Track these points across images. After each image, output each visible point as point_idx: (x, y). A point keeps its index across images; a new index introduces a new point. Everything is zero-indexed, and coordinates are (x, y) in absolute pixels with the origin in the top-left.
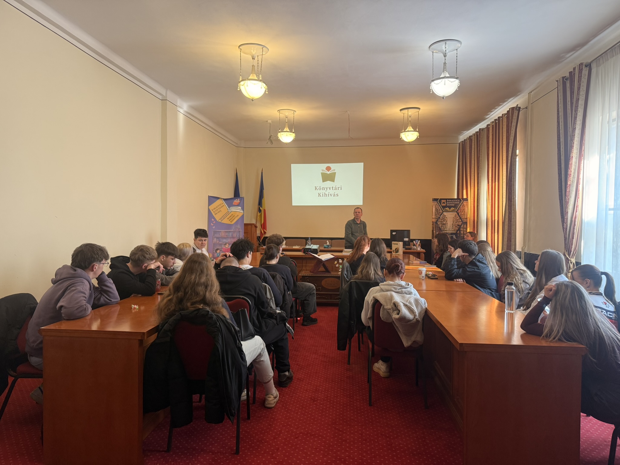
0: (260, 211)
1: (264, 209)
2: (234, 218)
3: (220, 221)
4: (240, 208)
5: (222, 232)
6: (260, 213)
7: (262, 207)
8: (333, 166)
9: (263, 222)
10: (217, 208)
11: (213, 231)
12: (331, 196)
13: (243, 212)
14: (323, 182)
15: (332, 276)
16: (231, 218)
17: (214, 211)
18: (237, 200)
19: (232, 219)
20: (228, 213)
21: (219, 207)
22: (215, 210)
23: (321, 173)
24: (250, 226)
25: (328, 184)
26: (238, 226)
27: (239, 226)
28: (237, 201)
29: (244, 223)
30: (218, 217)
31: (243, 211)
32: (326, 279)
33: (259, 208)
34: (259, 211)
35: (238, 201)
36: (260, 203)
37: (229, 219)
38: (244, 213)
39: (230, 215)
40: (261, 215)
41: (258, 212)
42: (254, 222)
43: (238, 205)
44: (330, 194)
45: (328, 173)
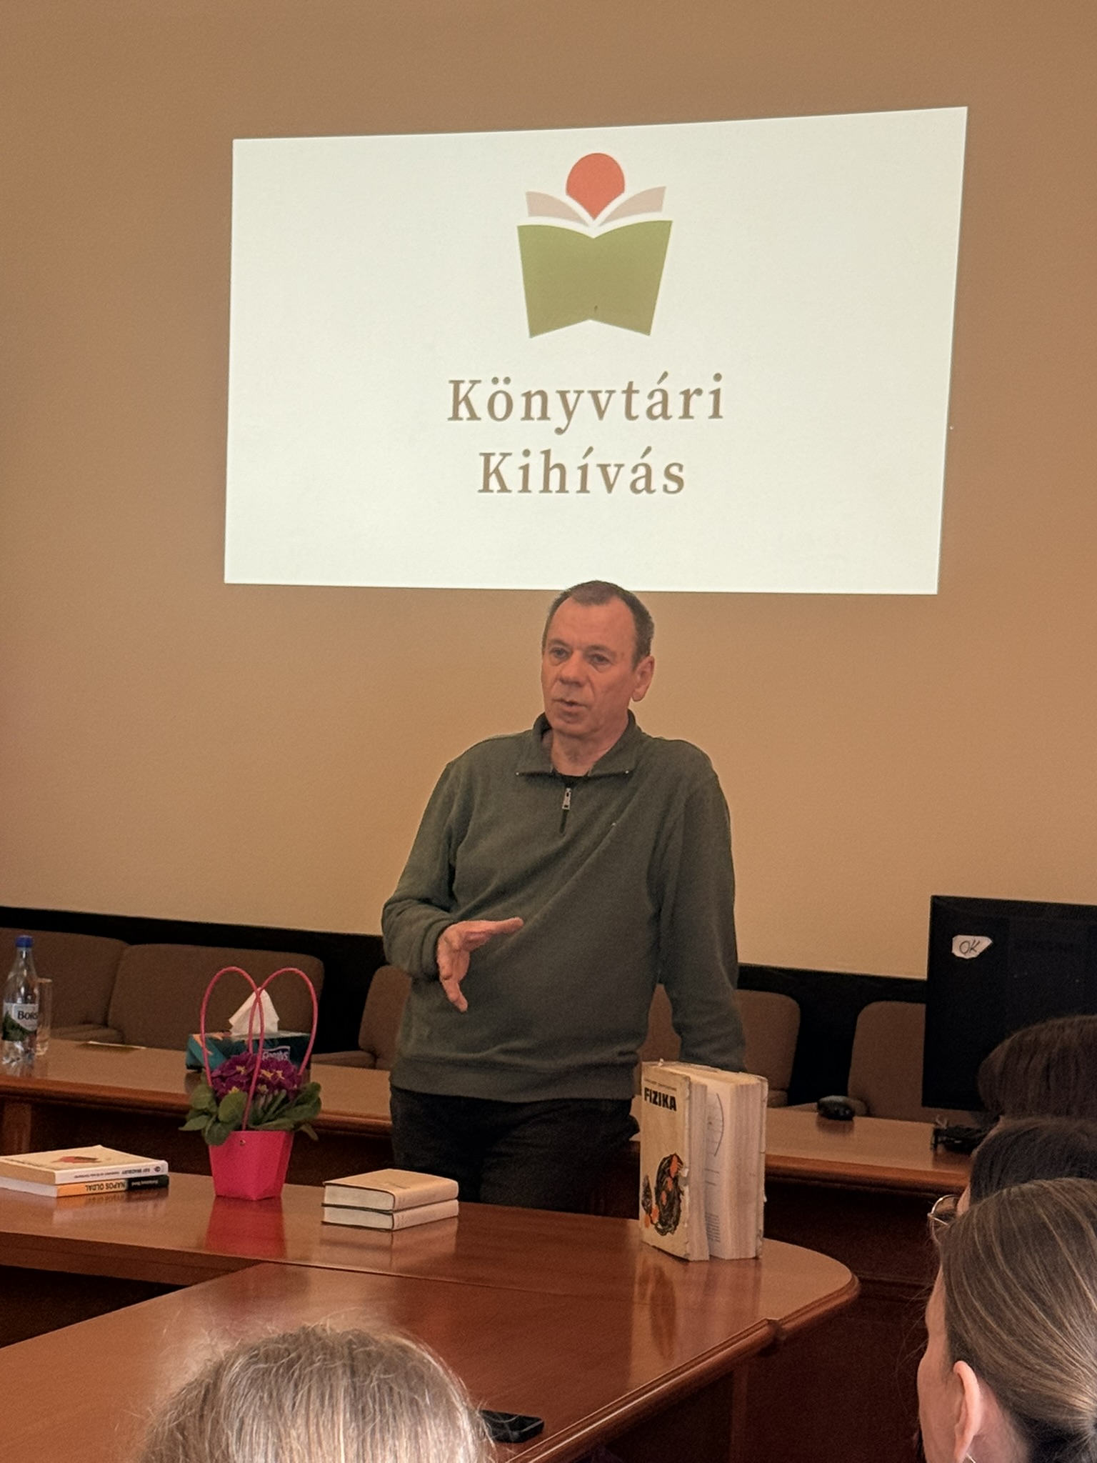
44: (604, 468)
45: (594, 228)
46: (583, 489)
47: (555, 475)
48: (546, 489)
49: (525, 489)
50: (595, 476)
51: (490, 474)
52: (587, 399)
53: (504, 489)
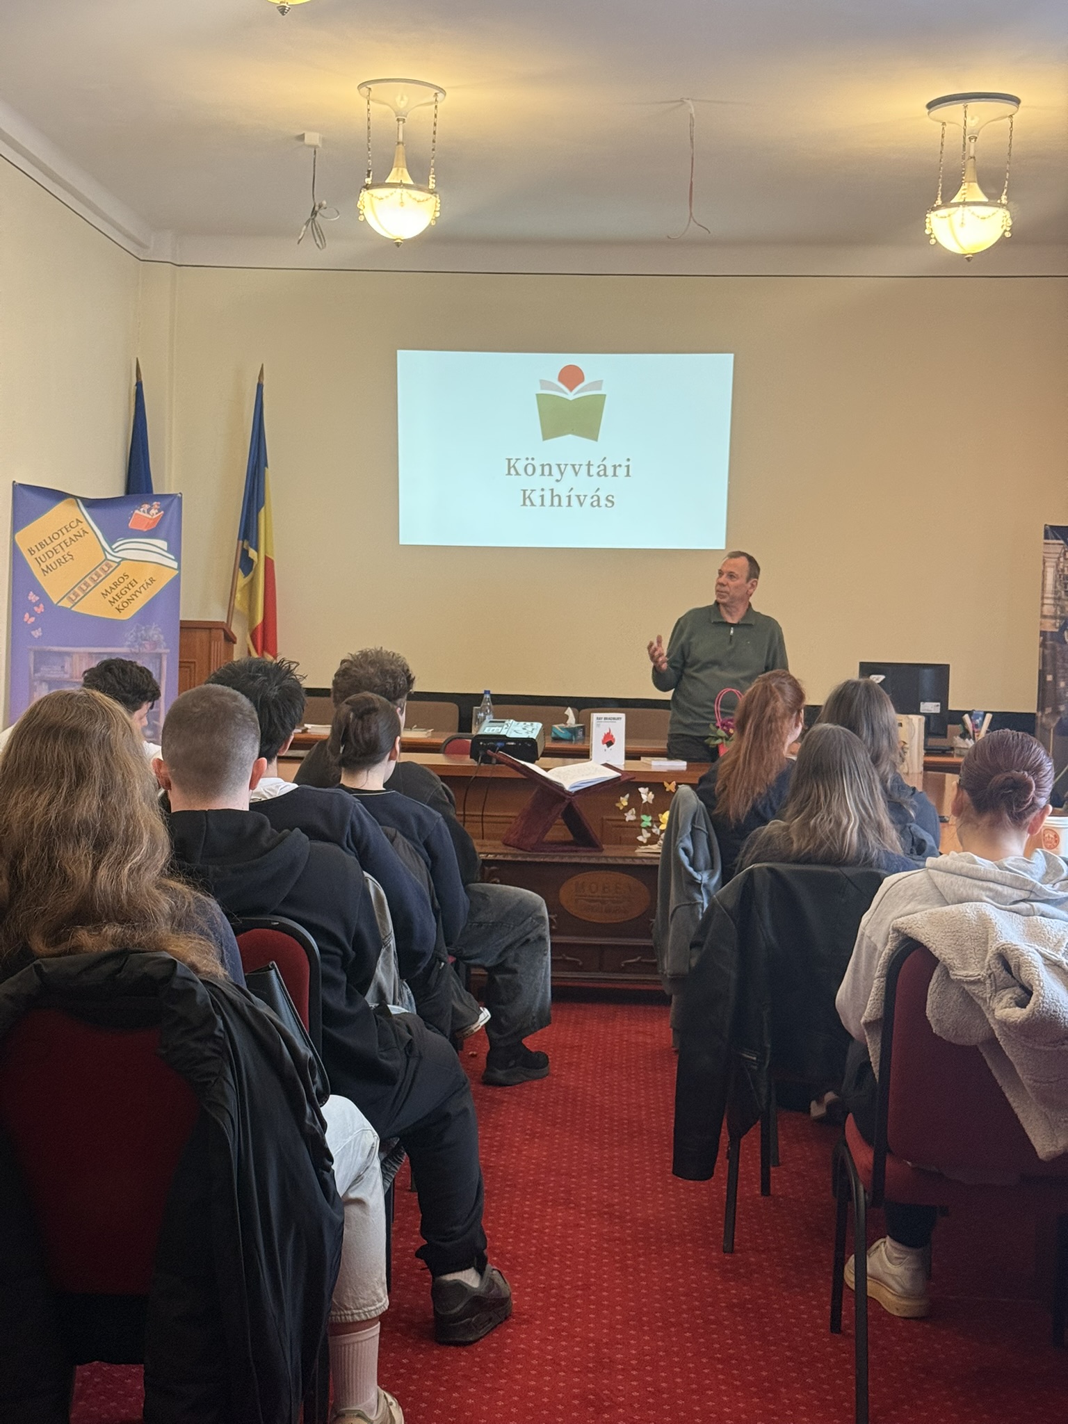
0: (246, 564)
1: (266, 558)
2: (133, 590)
3: (66, 604)
4: (163, 544)
5: (76, 657)
6: (246, 574)
7: (257, 549)
8: (592, 364)
9: (259, 619)
10: (57, 542)
11: (35, 652)
12: (581, 504)
13: (175, 565)
14: (546, 437)
15: (611, 861)
16: (117, 591)
17: (37, 554)
18: (146, 506)
19: (125, 598)
20: (105, 567)
21: (62, 539)
22: (43, 551)
23: (538, 395)
24: (203, 635)
25: (570, 447)
26: (151, 633)
27: (155, 633)
28: (147, 513)
29: (181, 619)
30: (56, 586)
31: (178, 559)
32: (580, 878)
33: (245, 553)
34: (240, 567)
35: (153, 511)
36: (249, 530)
37: (109, 597)
38: (179, 568)
39: (113, 578)
40: (251, 586)
41: (240, 574)
42: (217, 614)
43: (152, 534)
44: (578, 497)
45: (571, 396)
46: (569, 505)
47: (556, 499)
48: (552, 505)
49: (542, 504)
50: (574, 501)
51: (526, 498)
52: (569, 468)
53: (532, 504)
